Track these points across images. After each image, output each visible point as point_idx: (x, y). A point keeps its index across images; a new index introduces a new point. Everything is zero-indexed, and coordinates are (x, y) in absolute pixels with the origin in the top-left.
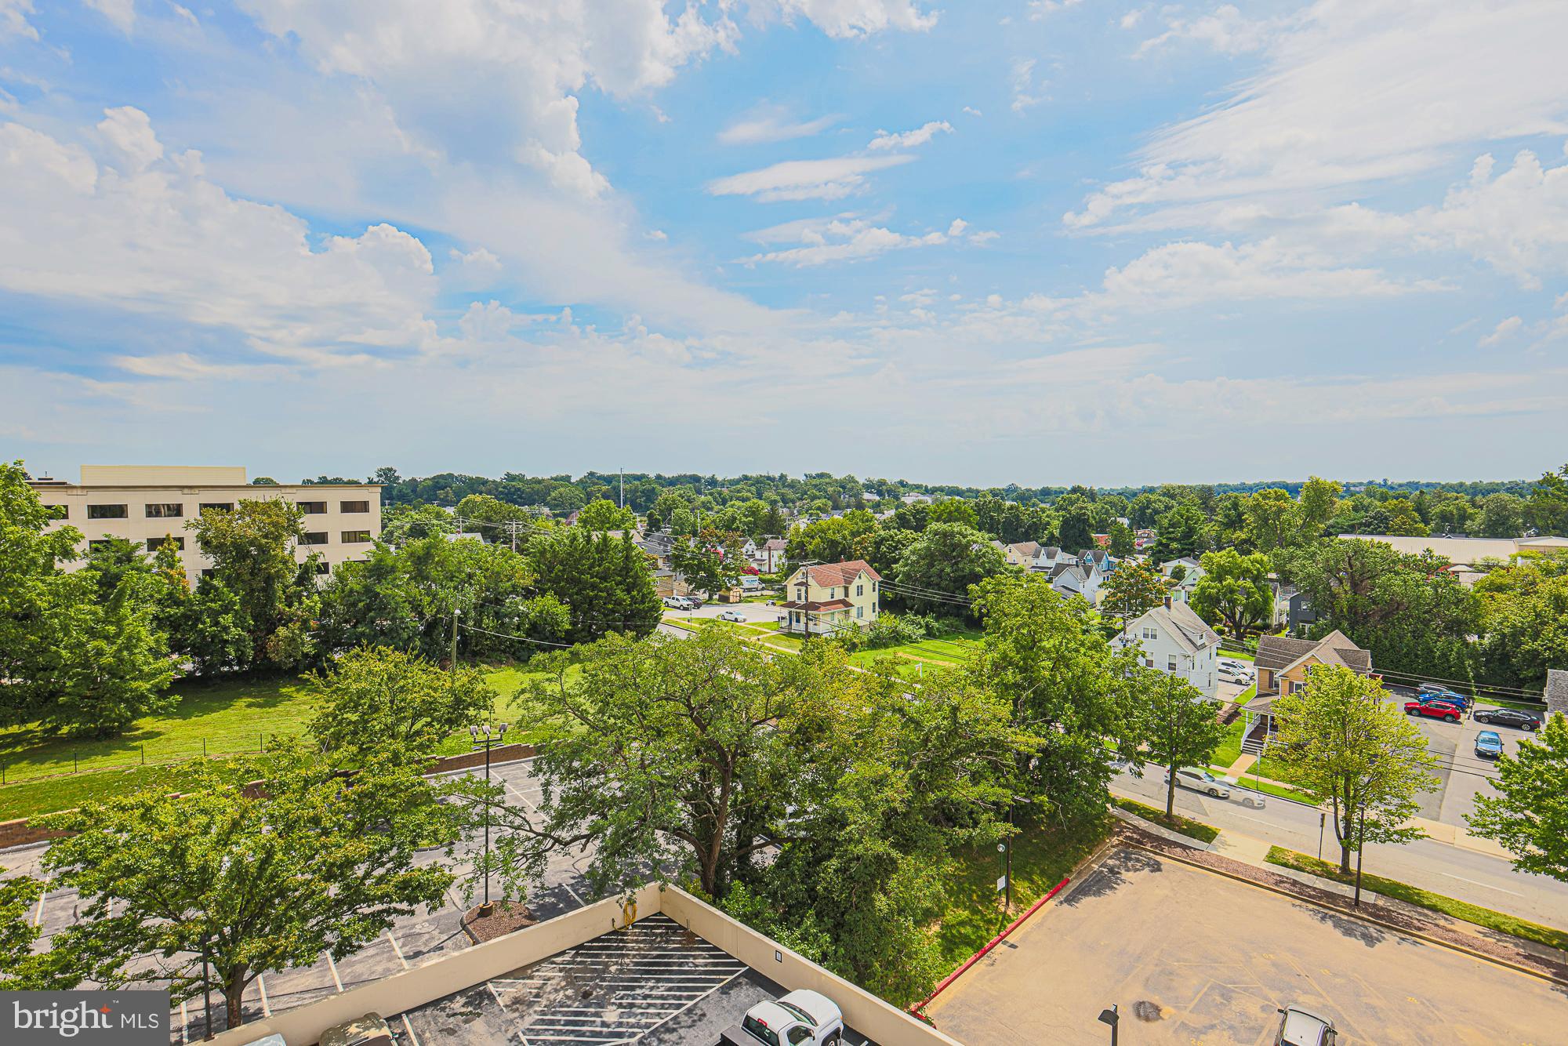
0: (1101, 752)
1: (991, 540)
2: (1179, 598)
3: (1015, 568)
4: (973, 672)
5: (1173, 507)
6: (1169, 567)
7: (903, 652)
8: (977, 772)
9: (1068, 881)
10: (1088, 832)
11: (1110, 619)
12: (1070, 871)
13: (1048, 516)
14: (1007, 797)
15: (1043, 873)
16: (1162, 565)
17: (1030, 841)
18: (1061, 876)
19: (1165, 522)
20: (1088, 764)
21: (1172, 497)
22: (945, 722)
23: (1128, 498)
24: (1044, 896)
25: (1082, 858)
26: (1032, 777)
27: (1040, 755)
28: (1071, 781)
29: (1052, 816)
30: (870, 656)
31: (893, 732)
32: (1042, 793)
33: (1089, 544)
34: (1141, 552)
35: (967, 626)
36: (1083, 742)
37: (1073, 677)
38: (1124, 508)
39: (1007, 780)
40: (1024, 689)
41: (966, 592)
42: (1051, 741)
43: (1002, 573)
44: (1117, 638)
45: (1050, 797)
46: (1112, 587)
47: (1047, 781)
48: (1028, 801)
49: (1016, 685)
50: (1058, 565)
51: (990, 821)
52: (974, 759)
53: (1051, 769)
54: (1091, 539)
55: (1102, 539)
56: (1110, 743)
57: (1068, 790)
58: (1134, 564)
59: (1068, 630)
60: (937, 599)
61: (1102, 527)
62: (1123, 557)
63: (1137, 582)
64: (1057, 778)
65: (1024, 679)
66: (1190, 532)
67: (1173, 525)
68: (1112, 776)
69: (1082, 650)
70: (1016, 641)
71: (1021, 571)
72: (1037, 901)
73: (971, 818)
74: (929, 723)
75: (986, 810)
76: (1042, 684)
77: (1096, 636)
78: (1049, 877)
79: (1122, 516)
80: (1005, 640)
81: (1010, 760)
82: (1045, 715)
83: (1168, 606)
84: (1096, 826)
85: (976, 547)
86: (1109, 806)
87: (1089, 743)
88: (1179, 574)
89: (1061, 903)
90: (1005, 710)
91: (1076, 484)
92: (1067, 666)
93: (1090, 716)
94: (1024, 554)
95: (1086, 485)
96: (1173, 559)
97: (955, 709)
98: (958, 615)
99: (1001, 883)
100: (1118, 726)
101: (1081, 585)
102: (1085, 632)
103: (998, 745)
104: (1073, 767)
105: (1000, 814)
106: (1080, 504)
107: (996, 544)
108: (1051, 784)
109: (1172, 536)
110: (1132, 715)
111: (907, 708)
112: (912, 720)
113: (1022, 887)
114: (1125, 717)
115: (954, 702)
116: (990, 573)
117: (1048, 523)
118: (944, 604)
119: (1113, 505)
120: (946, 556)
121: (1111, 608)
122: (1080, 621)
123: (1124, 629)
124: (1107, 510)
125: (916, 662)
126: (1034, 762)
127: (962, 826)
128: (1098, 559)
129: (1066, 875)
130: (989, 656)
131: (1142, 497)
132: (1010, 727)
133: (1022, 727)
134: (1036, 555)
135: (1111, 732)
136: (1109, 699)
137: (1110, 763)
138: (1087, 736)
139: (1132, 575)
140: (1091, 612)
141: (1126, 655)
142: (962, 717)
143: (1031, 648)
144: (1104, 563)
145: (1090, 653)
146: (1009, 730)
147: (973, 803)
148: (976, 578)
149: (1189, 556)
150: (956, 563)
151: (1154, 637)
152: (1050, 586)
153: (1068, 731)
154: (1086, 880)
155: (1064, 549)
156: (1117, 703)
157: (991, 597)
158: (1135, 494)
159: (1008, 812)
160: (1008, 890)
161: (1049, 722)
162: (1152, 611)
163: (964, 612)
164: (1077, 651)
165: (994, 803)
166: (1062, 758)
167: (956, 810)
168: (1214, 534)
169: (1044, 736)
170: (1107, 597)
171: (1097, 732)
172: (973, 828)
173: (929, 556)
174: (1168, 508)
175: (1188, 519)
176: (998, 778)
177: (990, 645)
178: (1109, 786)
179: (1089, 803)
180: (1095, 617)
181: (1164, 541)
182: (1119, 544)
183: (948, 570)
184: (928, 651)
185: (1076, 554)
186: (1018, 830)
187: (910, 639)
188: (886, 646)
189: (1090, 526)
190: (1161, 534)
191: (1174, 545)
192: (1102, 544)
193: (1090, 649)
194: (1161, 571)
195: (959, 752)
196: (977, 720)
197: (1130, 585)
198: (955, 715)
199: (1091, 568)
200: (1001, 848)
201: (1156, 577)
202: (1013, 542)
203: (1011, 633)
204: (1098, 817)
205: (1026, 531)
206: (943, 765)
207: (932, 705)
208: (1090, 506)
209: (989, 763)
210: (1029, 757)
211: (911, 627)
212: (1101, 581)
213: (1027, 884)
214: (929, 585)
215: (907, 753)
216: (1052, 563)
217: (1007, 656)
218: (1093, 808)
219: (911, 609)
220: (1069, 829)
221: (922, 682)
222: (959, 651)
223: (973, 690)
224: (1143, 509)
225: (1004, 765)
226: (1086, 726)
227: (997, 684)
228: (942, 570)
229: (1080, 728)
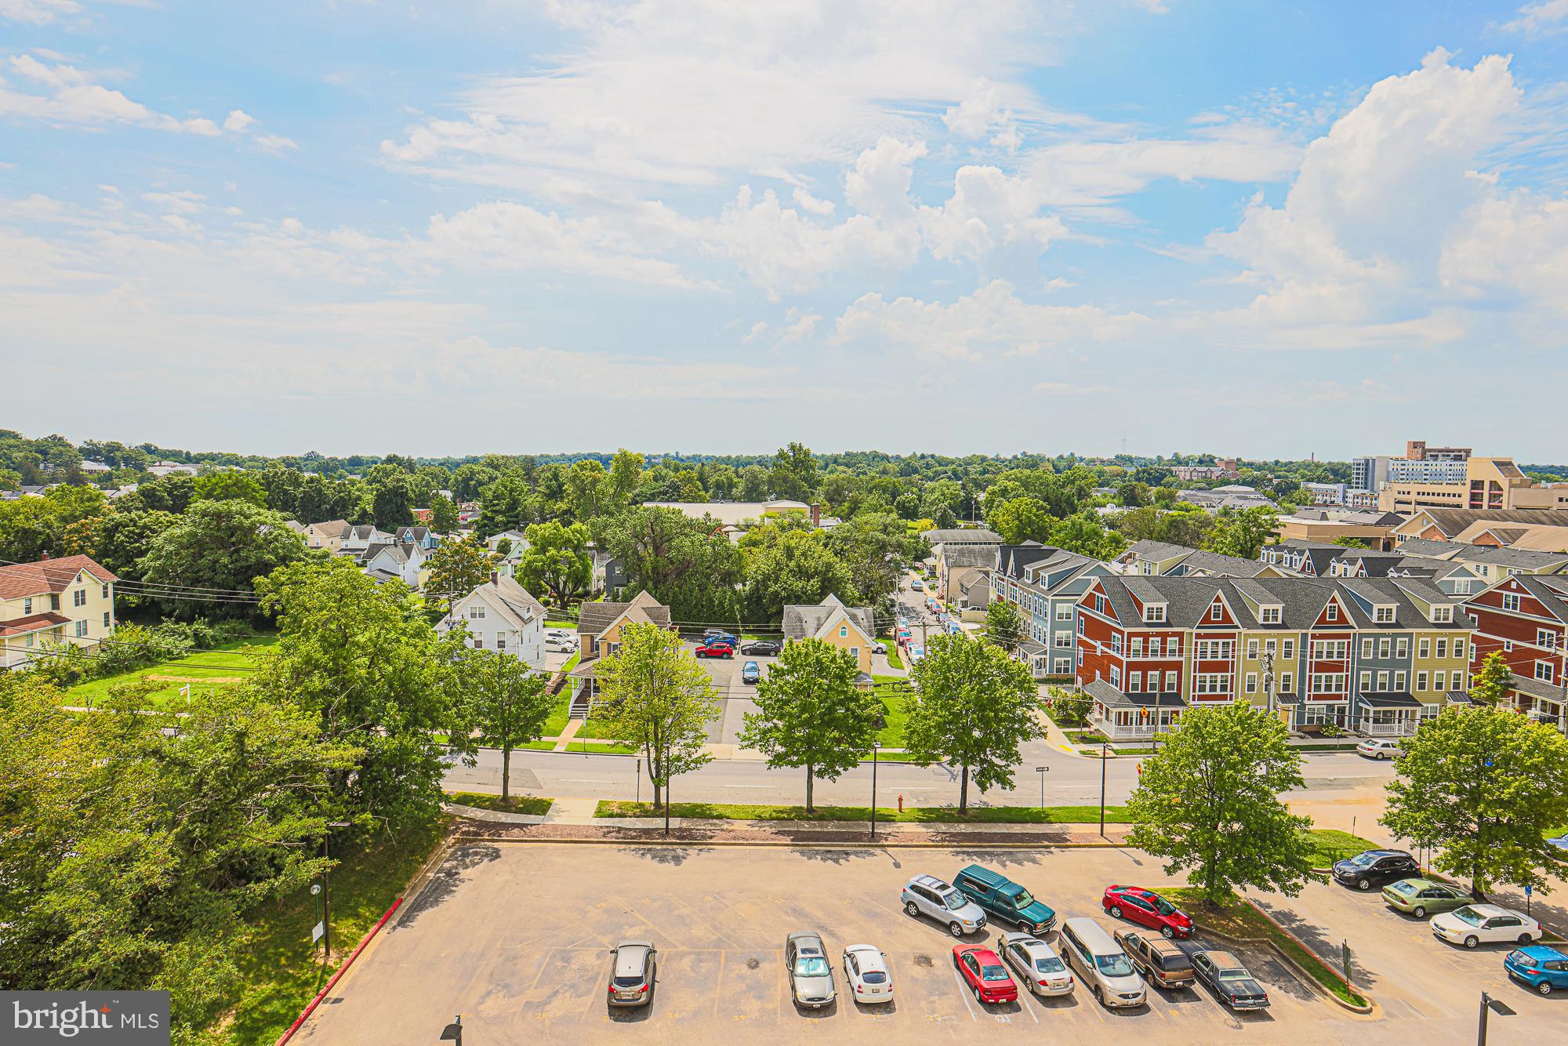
0: (430, 749)
1: (285, 519)
2: (506, 572)
3: (319, 553)
4: (265, 685)
5: (496, 478)
6: (495, 541)
7: (155, 675)
8: (279, 806)
9: (401, 901)
10: (421, 839)
11: (434, 601)
12: (402, 889)
13: (358, 490)
14: (319, 826)
15: (371, 901)
16: (487, 539)
17: (353, 870)
18: (393, 898)
19: (489, 495)
20: (417, 765)
21: (496, 467)
22: (228, 755)
23: (450, 469)
24: (373, 928)
25: (416, 870)
26: (351, 796)
27: (360, 767)
28: (398, 788)
29: (379, 832)
30: (100, 690)
31: (148, 784)
32: (364, 811)
33: (408, 520)
34: (465, 527)
35: (255, 628)
36: (408, 741)
37: (395, 671)
38: (447, 480)
39: (319, 806)
40: (336, 695)
41: (252, 587)
42: (371, 749)
43: (300, 560)
44: (443, 621)
45: (375, 812)
46: (435, 567)
47: (370, 795)
48: (347, 824)
49: (325, 692)
50: (373, 546)
51: (298, 861)
52: (273, 792)
53: (375, 780)
54: (411, 515)
55: (423, 515)
56: (441, 737)
57: (396, 799)
58: (458, 540)
59: (386, 619)
60: (210, 598)
61: (422, 501)
62: (447, 533)
63: (462, 559)
64: (381, 789)
65: (335, 682)
66: (514, 504)
67: (496, 497)
68: (444, 771)
69: (404, 639)
70: (323, 639)
71: (326, 556)
72: (366, 936)
73: (274, 866)
74: (202, 760)
75: (292, 850)
76: (358, 685)
77: (419, 621)
78: (378, 904)
79: (445, 488)
80: (308, 640)
81: (322, 782)
82: (363, 720)
83: (495, 582)
84: (430, 830)
85: (264, 529)
86: (442, 805)
87: (417, 742)
88: (504, 548)
89: (394, 928)
90: (311, 725)
91: (392, 453)
92: (388, 661)
93: (416, 711)
94: (330, 535)
95: (403, 454)
96: (498, 533)
97: (241, 736)
98: (242, 617)
99: (318, 931)
100: (447, 716)
101: (401, 567)
102: (406, 619)
103: (304, 767)
104: (399, 773)
105: (312, 849)
106: (396, 475)
107: (293, 525)
108: (375, 797)
109: (498, 508)
110: (462, 702)
111: (166, 749)
112: (174, 762)
113: (345, 927)
114: (455, 705)
115: (239, 727)
116: (284, 560)
117: (359, 498)
118: (221, 605)
119: (434, 476)
120: (222, 544)
121: (435, 590)
122: (401, 607)
123: (450, 611)
124: (428, 482)
125: (181, 684)
126: (353, 777)
127: (259, 880)
128: (419, 537)
129: (398, 896)
130: (287, 662)
131: (464, 468)
132: (319, 742)
133: (335, 740)
134: (346, 536)
135: (441, 725)
136: (436, 690)
137: (441, 758)
138: (414, 734)
139: (457, 552)
140: (412, 597)
141: (452, 638)
142: (252, 744)
143: (343, 645)
144: (426, 540)
145: (412, 641)
146: (318, 747)
147: (275, 846)
148: (265, 568)
149: (514, 528)
150: (237, 551)
151: (482, 615)
152: (363, 571)
153: (392, 733)
154: (422, 893)
155: (379, 527)
156: (445, 692)
157: (286, 590)
158: (458, 465)
159: (322, 844)
160: (326, 938)
161: (368, 728)
162: (479, 589)
163: (251, 612)
164: (398, 641)
165: (303, 839)
166: (386, 764)
167: (251, 861)
168: (537, 505)
169: (364, 745)
170: (430, 578)
171: (425, 727)
172: (275, 877)
173: (196, 545)
174: (492, 479)
175: (512, 490)
176: (307, 807)
177: (288, 649)
178: (442, 783)
179: (420, 807)
180: (417, 602)
181: (489, 514)
182: (442, 518)
183: (225, 560)
184: (199, 667)
185: (393, 531)
186: (336, 862)
187: (170, 656)
188: (130, 669)
189: (409, 500)
190: (486, 507)
191: (500, 518)
192: (423, 519)
193: (413, 636)
194: (487, 546)
195: (250, 789)
196: (273, 744)
197: (455, 562)
198: (242, 743)
199: (411, 546)
200: (316, 890)
201: (482, 551)
202: (316, 521)
203: (315, 631)
204: (430, 820)
205: (332, 508)
206: (226, 810)
207: (207, 735)
208: (409, 478)
209: (294, 792)
210: (346, 773)
211: (171, 640)
212: (423, 560)
213: (351, 921)
214: (196, 581)
215: (170, 808)
216: (365, 544)
217: (311, 658)
218: (425, 812)
219: (169, 615)
220: (399, 842)
221: (191, 709)
222: (245, 662)
223: (266, 707)
224: (466, 480)
225: (314, 790)
226: (413, 722)
227: (301, 694)
228: (216, 562)
229: (406, 727)
